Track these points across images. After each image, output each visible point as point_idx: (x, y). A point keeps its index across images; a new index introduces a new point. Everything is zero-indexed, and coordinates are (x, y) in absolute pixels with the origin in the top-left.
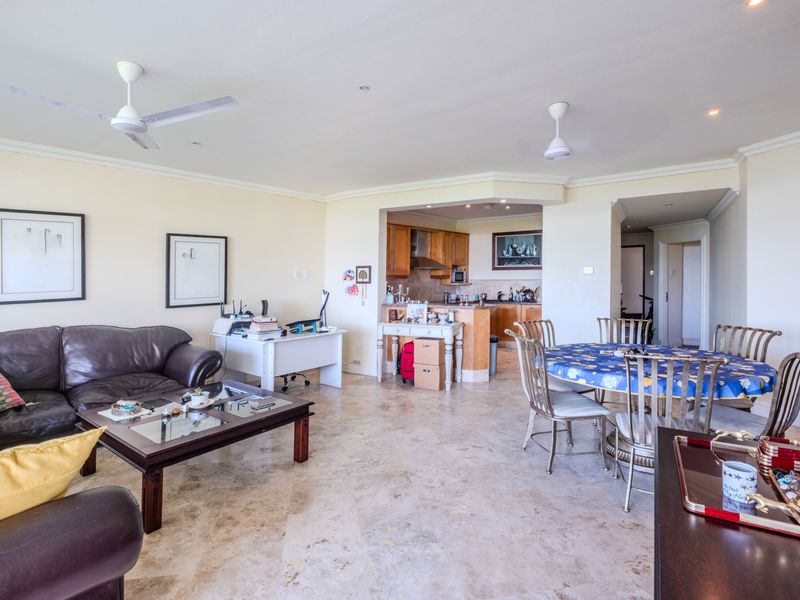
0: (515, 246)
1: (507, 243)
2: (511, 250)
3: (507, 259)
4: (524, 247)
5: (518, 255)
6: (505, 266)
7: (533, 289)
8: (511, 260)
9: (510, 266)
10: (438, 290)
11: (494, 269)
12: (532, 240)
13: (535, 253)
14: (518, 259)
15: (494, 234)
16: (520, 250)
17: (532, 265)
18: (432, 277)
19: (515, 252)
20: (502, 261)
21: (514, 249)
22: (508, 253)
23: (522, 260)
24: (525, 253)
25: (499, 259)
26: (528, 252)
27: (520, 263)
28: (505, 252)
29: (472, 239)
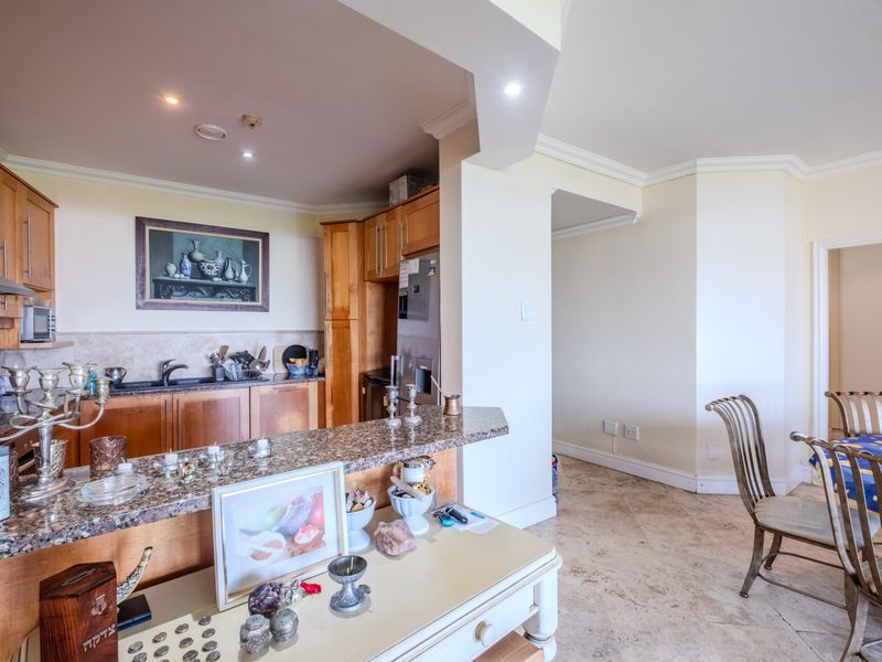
0: (198, 256)
1: (179, 246)
2: (188, 264)
3: (177, 284)
4: (220, 261)
5: (204, 276)
6: (172, 301)
8: (189, 288)
9: (188, 300)
11: (143, 305)
12: (239, 252)
13: (244, 277)
14: (207, 286)
15: (142, 222)
16: (211, 268)
17: (239, 302)
19: (198, 270)
20: (163, 288)
21: (197, 265)
22: (180, 269)
23: (216, 291)
24: (222, 274)
25: (156, 282)
26: (229, 274)
27: (213, 295)
28: (172, 268)
29: (61, 217)
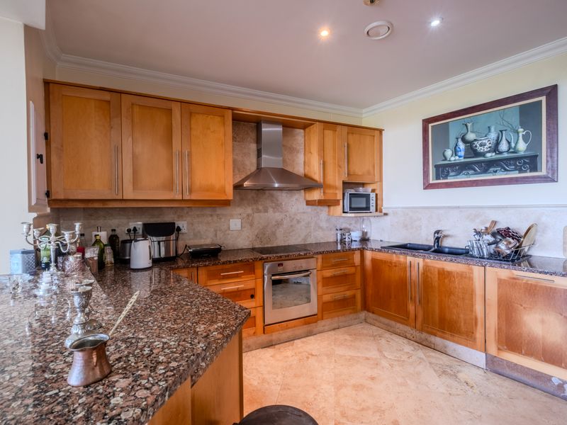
0: (471, 136)
1: (454, 132)
2: (462, 146)
3: (452, 166)
4: (493, 136)
5: (477, 154)
6: (450, 180)
7: (519, 226)
8: (462, 167)
9: (462, 178)
10: (324, 224)
11: (428, 186)
12: (515, 120)
13: (522, 146)
14: (479, 163)
15: (426, 122)
16: (483, 146)
17: (516, 174)
18: (309, 203)
19: (471, 150)
20: (442, 170)
21: (470, 145)
22: (455, 152)
23: (488, 166)
24: (495, 149)
25: (437, 167)
26: (504, 146)
27: (485, 171)
28: (449, 153)
